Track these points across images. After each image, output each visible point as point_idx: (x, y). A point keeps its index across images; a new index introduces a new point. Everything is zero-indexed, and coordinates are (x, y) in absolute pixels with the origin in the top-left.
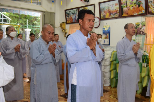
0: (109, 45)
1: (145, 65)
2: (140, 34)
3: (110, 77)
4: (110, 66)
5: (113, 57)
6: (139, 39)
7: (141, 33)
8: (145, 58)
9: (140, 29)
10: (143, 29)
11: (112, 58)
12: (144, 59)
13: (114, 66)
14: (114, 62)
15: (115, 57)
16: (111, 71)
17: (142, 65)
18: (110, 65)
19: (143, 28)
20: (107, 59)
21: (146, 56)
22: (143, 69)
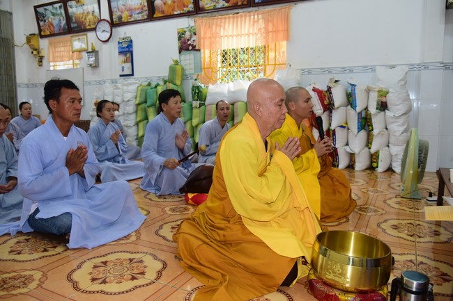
0: (132, 75)
1: (196, 104)
2: (188, 50)
3: (138, 135)
4: (136, 115)
5: (140, 97)
6: (185, 60)
7: (190, 48)
8: (197, 91)
9: (188, 40)
10: (194, 41)
11: (138, 99)
12: (195, 92)
13: (144, 113)
14: (144, 105)
15: (144, 96)
16: (137, 124)
17: (191, 105)
18: (136, 112)
19: (192, 39)
20: (128, 101)
21: (198, 87)
22: (195, 111)
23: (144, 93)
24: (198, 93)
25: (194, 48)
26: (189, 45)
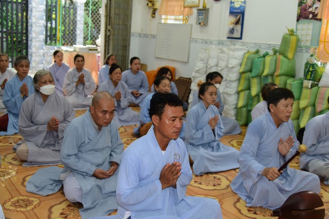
0: (241, 38)
1: (308, 83)
2: (307, 18)
3: (237, 104)
4: (239, 83)
5: (246, 65)
6: (303, 29)
7: (311, 16)
8: (311, 69)
9: (310, 7)
10: (316, 8)
11: (243, 67)
12: (309, 71)
13: (247, 82)
14: (248, 74)
15: (249, 65)
16: (238, 93)
17: (302, 84)
18: (239, 80)
19: (315, 6)
20: (233, 68)
21: (313, 65)
22: (305, 91)
23: (250, 61)
24: (312, 72)
25: (315, 17)
26: (311, 12)
